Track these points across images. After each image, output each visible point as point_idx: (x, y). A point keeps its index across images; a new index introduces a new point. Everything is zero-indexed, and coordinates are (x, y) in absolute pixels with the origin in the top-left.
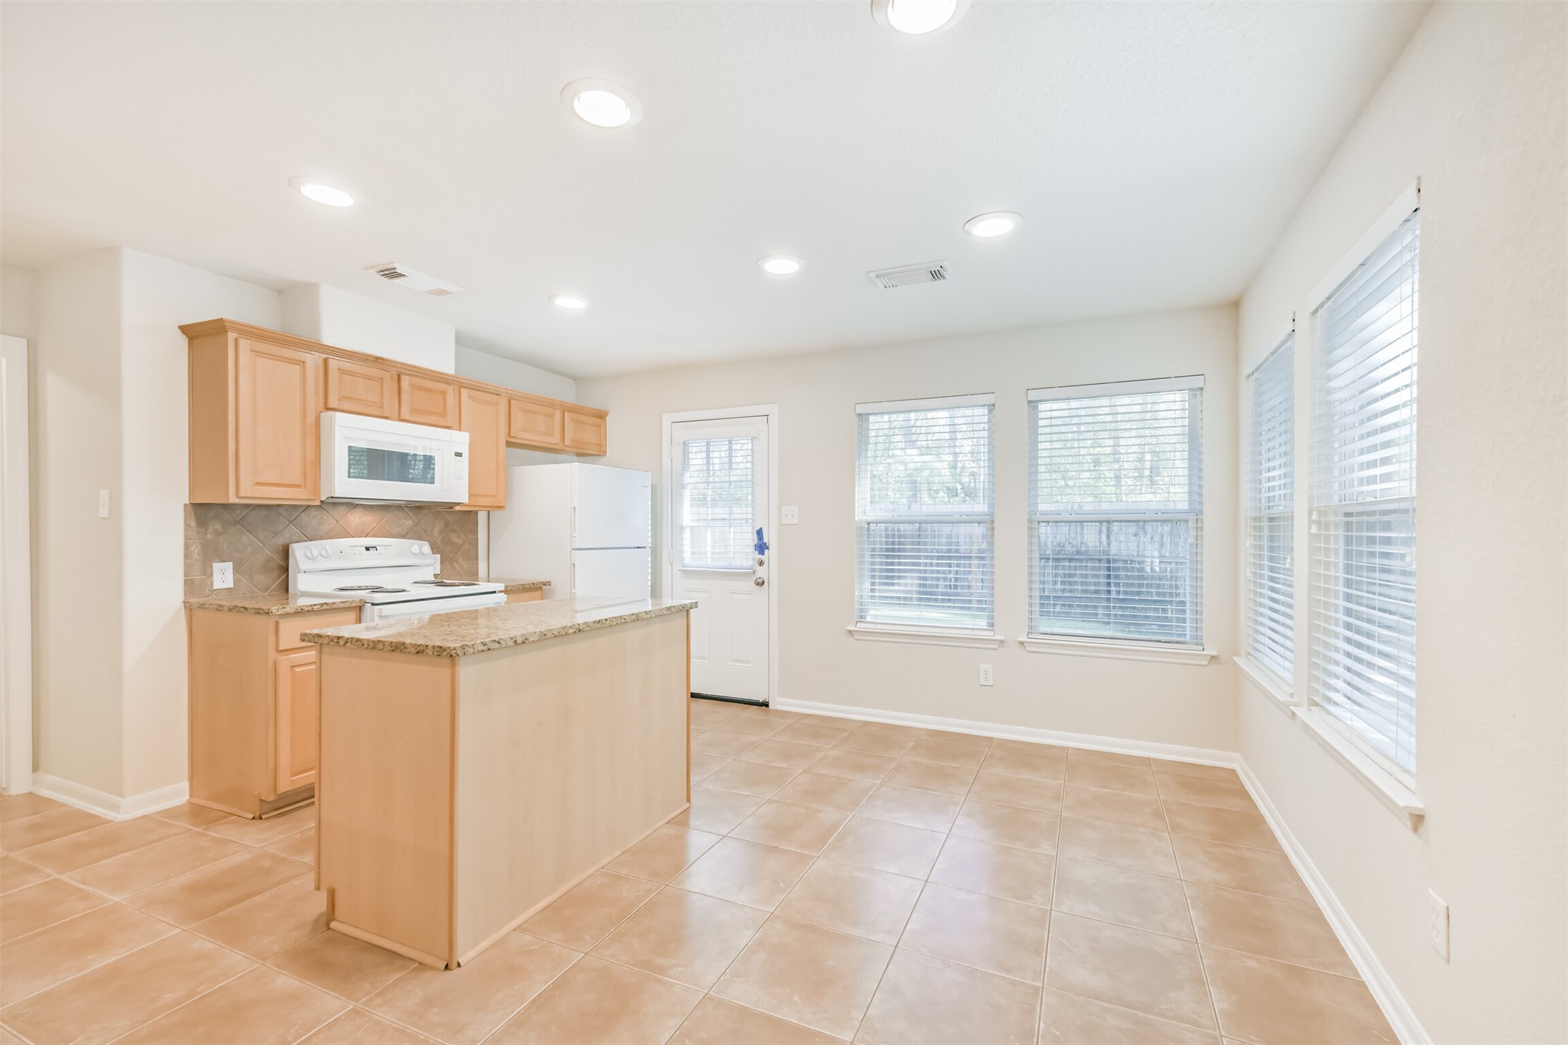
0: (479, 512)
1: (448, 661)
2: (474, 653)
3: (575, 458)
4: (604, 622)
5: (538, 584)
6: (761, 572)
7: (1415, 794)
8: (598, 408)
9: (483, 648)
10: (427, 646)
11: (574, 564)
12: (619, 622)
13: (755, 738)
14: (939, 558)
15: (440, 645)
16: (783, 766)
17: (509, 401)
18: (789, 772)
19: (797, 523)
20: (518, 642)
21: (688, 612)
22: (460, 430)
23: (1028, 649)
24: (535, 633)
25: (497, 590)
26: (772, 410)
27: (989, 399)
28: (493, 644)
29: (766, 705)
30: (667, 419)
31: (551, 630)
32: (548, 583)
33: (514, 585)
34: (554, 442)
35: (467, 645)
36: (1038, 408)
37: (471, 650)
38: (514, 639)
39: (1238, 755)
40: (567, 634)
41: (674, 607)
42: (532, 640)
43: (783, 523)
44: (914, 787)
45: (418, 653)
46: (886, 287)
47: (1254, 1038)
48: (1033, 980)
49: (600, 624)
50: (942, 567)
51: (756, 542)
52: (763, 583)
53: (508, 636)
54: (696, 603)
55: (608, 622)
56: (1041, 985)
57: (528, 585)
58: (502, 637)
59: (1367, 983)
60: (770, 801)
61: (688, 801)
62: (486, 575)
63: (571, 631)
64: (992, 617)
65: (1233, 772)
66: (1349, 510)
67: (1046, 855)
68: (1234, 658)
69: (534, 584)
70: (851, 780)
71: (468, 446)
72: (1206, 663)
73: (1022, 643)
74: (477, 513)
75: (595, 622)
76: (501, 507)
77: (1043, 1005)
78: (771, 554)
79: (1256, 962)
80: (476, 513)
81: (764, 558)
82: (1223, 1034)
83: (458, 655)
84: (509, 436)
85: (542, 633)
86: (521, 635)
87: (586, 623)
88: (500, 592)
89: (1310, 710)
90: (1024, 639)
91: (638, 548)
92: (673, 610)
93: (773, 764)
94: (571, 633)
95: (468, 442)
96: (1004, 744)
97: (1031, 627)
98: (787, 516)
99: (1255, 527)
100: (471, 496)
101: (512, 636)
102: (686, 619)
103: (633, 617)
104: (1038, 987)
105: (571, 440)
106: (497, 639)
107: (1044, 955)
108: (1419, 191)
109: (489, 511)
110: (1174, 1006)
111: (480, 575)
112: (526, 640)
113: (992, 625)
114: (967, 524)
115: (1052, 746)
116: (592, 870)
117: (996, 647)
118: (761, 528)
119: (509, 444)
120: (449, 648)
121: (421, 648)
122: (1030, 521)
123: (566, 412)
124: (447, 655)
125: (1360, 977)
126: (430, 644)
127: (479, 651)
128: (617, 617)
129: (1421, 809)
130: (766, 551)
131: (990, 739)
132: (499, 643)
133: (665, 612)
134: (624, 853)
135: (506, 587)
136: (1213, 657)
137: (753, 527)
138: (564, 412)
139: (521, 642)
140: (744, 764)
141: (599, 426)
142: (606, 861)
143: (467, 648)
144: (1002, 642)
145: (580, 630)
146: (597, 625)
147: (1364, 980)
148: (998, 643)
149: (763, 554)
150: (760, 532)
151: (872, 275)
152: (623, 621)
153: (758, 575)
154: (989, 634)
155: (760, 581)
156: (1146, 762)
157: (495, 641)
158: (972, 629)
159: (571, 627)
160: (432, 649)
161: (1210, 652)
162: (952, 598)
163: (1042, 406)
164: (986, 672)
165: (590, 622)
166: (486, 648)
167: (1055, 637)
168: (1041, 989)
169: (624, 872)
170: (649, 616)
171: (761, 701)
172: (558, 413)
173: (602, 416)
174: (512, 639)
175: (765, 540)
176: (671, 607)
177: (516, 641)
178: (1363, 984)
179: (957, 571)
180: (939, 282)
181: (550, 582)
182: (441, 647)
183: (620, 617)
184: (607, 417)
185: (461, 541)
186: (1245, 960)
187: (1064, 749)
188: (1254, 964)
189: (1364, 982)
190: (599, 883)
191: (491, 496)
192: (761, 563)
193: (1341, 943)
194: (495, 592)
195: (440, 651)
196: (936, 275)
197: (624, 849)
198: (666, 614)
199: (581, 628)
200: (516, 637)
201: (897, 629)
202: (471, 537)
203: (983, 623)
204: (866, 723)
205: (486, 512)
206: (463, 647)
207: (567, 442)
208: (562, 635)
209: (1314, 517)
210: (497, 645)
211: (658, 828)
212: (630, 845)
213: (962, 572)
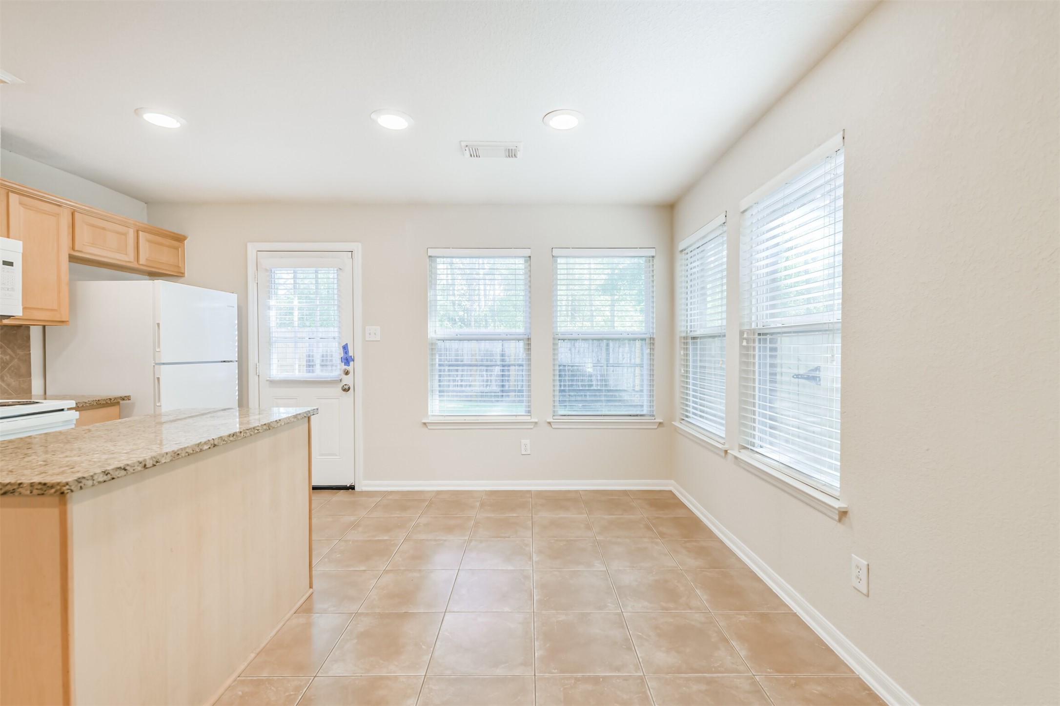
0: (31, 327)
1: (56, 499)
2: (93, 485)
3: (147, 277)
4: (238, 434)
5: (115, 399)
6: (347, 380)
7: (839, 500)
8: (175, 231)
9: (105, 478)
10: (20, 484)
11: (158, 379)
12: (252, 433)
13: (352, 518)
14: (450, 366)
15: (43, 482)
16: (386, 538)
17: (73, 214)
18: (393, 542)
19: (379, 340)
20: (147, 466)
21: (309, 418)
22: (8, 237)
23: (553, 426)
24: (167, 453)
25: (65, 407)
26: (357, 247)
27: (527, 252)
28: (118, 471)
29: (352, 488)
30: (252, 249)
31: (185, 448)
32: (128, 398)
33: (87, 401)
34: (128, 260)
35: (84, 478)
36: (557, 262)
37: (90, 483)
38: (143, 463)
39: (672, 482)
40: (201, 450)
41: (300, 414)
42: (163, 462)
43: (367, 339)
44: (494, 537)
45: (5, 493)
46: (471, 155)
47: (769, 670)
48: (636, 672)
49: (234, 437)
50: (452, 372)
51: (342, 355)
52: (349, 389)
53: (135, 460)
54: (317, 409)
55: (242, 433)
56: (642, 674)
57: (104, 400)
58: (129, 462)
59: (797, 613)
60: (386, 572)
61: (310, 588)
62: (41, 392)
63: (206, 447)
64: (529, 406)
65: (671, 492)
66: (761, 332)
67: (601, 571)
68: (673, 423)
69: (110, 399)
70: (445, 540)
71: (21, 254)
72: (656, 427)
73: (549, 423)
74: (29, 327)
75: (229, 436)
76: (63, 322)
77: (651, 690)
78: (357, 365)
79: (744, 616)
80: (27, 327)
81: (350, 368)
82: (754, 674)
83: (72, 491)
84: (73, 249)
85: (175, 453)
86: (152, 458)
87: (221, 437)
88: (69, 409)
89: (740, 452)
90: (551, 420)
91: (224, 361)
92: (299, 417)
93: (377, 539)
94: (206, 450)
95: (21, 251)
96: (540, 494)
97: (554, 412)
98: (370, 334)
99: (684, 343)
100: (24, 309)
101: (141, 460)
102: (307, 424)
103: (265, 427)
104: (642, 676)
105: (146, 259)
106: (122, 465)
107: (633, 649)
108: (844, 138)
109: (44, 327)
110: (721, 662)
111: (33, 393)
112: (157, 462)
113: (529, 412)
114: (491, 341)
115: (569, 491)
116: (229, 682)
117: (532, 427)
118: (347, 344)
119: (72, 259)
120: (58, 484)
121: (9, 488)
122: (554, 339)
123: (141, 233)
124: (55, 492)
125: (792, 611)
126: (26, 480)
127: (99, 482)
128: (251, 429)
129: (846, 508)
130: (351, 363)
131: (529, 492)
132: (125, 470)
133: (292, 420)
134: (258, 654)
135: (77, 404)
136: (660, 423)
137: (339, 343)
138: (137, 231)
139: (151, 465)
140: (351, 542)
141: (177, 249)
142: (242, 667)
143: (84, 481)
144: (536, 423)
145: (215, 445)
146: (231, 439)
147: (795, 612)
148: (534, 424)
149: (349, 366)
150: (345, 348)
151: (463, 144)
152: (256, 431)
153: (344, 383)
154: (527, 419)
155: (347, 387)
156: (625, 493)
157: (120, 468)
158: (516, 416)
159: (205, 443)
160: (29, 488)
161: (659, 420)
162: (459, 394)
163: (559, 260)
164: (526, 446)
165: (224, 436)
166: (109, 477)
167: (570, 417)
168: (644, 677)
169: (265, 674)
170: (279, 424)
171: (348, 486)
172: (131, 233)
173: (180, 239)
174: (141, 463)
175: (351, 354)
176: (297, 414)
177: (145, 465)
178: (795, 615)
179: (462, 375)
180: (512, 160)
181: (129, 396)
182: (45, 484)
183: (254, 428)
184: (185, 241)
185: (8, 357)
186: (738, 616)
187: (576, 492)
188: (743, 618)
189: (796, 613)
190: (240, 693)
191: (52, 310)
192: (347, 373)
193: (774, 590)
194: (63, 410)
195: (43, 489)
196: (511, 153)
197: (258, 650)
198: (293, 422)
199: (216, 443)
200: (145, 460)
201: (461, 419)
202: (20, 352)
203: (521, 410)
204: (439, 493)
205: (41, 328)
206: (79, 481)
207: (142, 261)
208: (197, 452)
209: (745, 336)
210: (123, 473)
211: (288, 620)
212: (262, 646)
213: (465, 376)
